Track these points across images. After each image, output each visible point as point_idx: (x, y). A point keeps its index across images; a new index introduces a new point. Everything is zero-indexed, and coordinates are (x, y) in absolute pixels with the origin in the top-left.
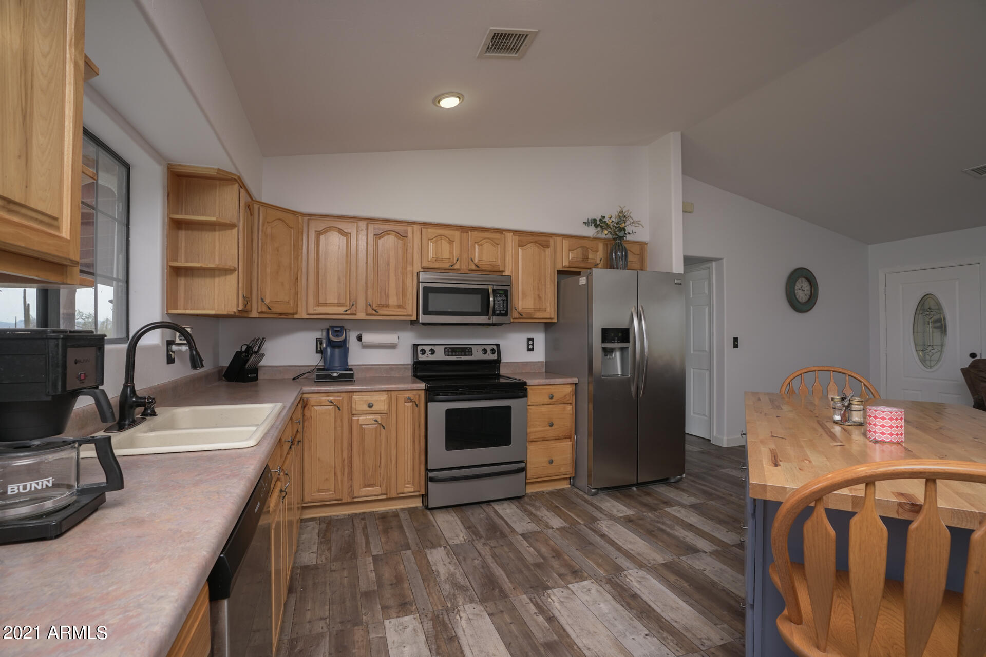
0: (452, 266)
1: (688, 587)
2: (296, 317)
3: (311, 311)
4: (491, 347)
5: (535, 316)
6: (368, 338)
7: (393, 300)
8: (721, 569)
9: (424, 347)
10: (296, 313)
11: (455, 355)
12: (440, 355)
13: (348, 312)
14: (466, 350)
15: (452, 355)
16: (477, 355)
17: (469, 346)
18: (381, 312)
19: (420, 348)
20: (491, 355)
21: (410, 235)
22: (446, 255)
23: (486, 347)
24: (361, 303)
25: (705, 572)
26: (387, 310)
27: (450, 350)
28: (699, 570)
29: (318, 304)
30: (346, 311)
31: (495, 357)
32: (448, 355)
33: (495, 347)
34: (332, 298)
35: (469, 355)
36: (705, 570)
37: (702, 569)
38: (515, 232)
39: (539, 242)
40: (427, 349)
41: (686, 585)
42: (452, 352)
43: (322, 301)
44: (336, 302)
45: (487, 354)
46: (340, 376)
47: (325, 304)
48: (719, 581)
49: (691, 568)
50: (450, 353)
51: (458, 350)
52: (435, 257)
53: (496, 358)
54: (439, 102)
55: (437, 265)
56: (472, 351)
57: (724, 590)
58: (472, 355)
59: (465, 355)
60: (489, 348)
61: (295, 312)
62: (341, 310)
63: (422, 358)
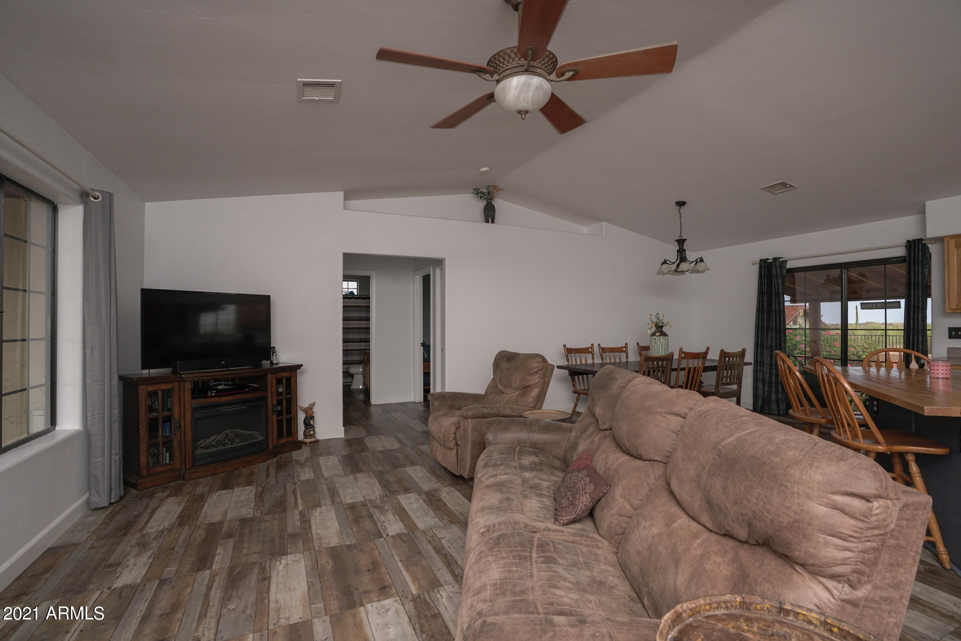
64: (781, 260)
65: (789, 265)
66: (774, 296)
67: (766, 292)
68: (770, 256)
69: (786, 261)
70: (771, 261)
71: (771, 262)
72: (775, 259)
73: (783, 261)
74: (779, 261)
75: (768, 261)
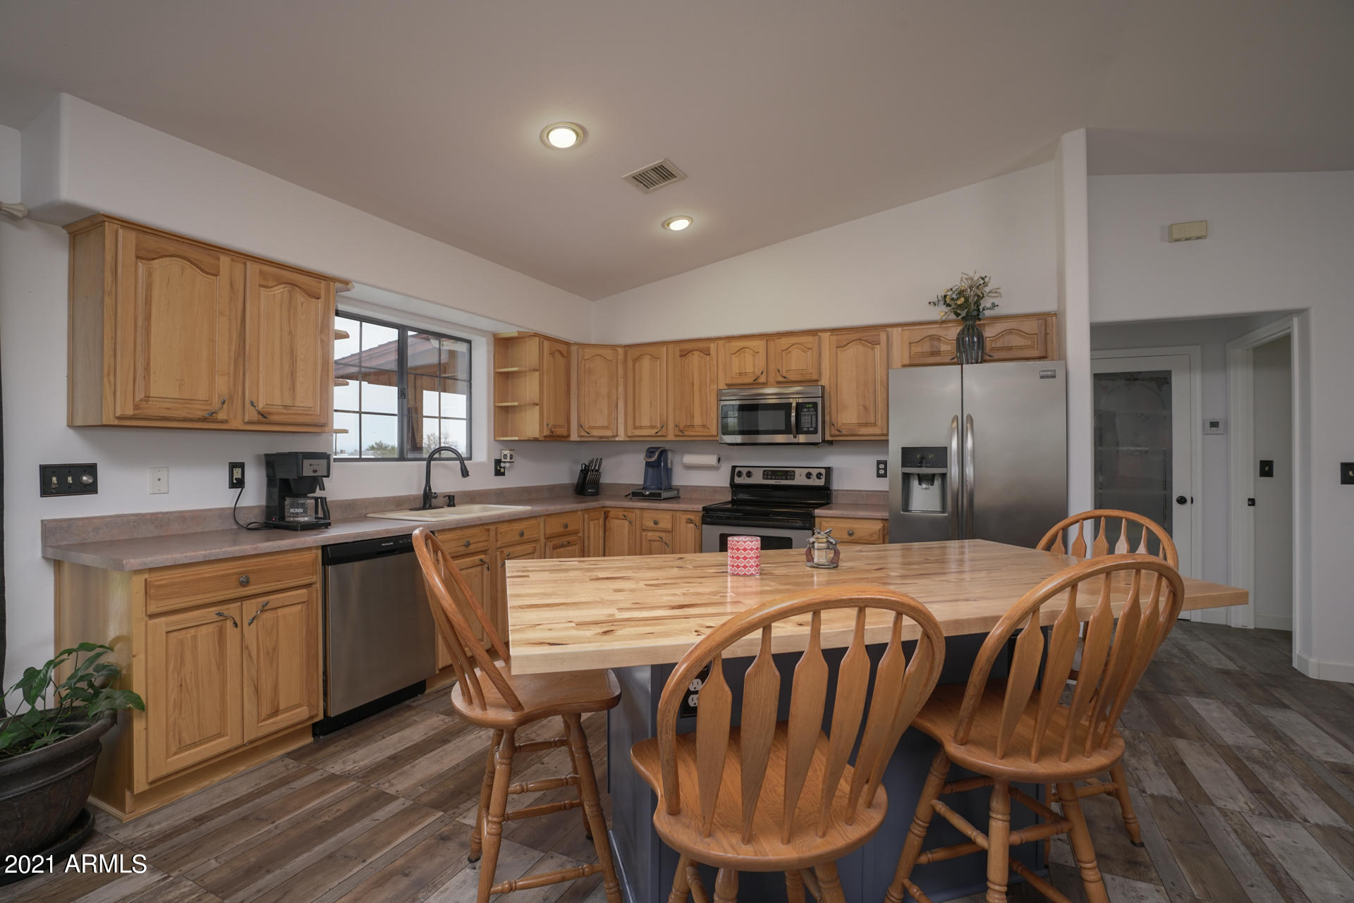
0: (756, 380)
2: (617, 439)
3: (629, 434)
4: (818, 471)
5: (860, 433)
6: (689, 459)
7: (698, 421)
9: (741, 469)
10: (617, 436)
11: (775, 479)
12: (758, 479)
13: (659, 434)
14: (788, 474)
15: (772, 479)
16: (800, 480)
17: (793, 469)
18: (686, 433)
19: (737, 470)
20: (816, 480)
21: (713, 352)
22: (749, 369)
23: (811, 470)
24: (671, 426)
26: (693, 431)
27: (770, 473)
29: (635, 428)
30: (657, 433)
31: (821, 482)
32: (767, 479)
33: (823, 471)
34: (645, 422)
35: (791, 479)
38: (833, 331)
39: (864, 339)
40: (745, 471)
42: (772, 476)
43: (637, 424)
44: (649, 425)
45: (812, 479)
46: (651, 495)
47: (641, 427)
50: (769, 477)
51: (779, 474)
52: (738, 372)
53: (823, 484)
54: (668, 224)
55: (740, 381)
56: (794, 476)
58: (794, 479)
59: (786, 479)
60: (815, 472)
61: (615, 434)
62: (652, 432)
63: (738, 480)
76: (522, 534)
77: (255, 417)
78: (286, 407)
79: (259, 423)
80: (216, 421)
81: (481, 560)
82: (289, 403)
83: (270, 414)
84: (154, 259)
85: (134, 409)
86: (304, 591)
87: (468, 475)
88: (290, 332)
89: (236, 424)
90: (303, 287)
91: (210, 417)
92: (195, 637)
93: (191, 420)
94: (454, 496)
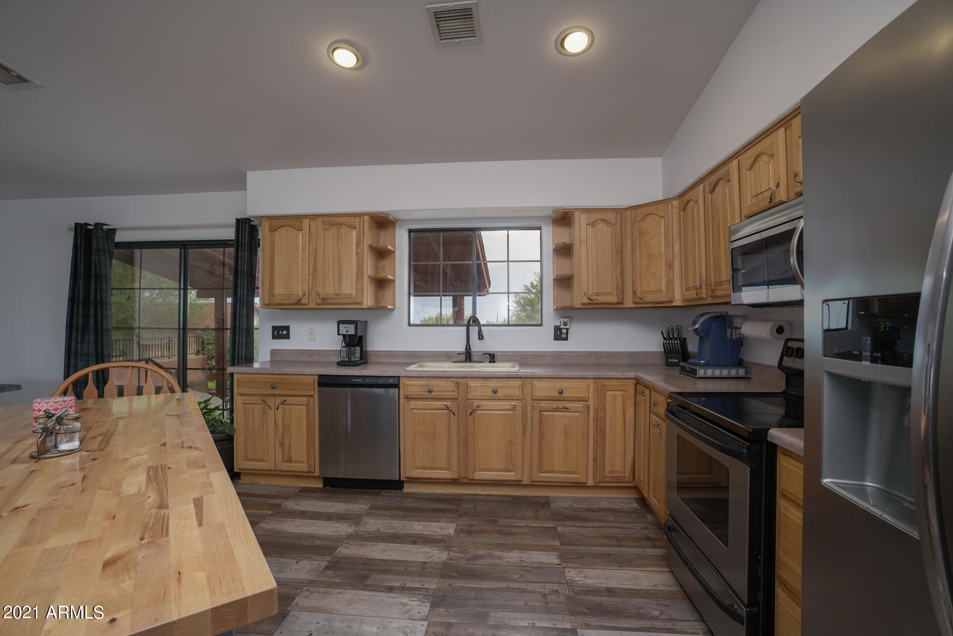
1: (301, 542)
8: (284, 572)
25: (295, 561)
28: (302, 560)
36: (297, 563)
37: (300, 563)
41: (304, 543)
48: (279, 560)
49: (309, 558)
57: (270, 555)
64: (105, 227)
65: (119, 237)
66: (93, 279)
67: (82, 272)
68: (91, 219)
69: (114, 230)
70: (92, 227)
71: (92, 229)
72: (98, 225)
73: (109, 230)
74: (102, 230)
75: (89, 227)
76: (495, 392)
77: (320, 301)
78: (337, 294)
79: (322, 304)
80: (302, 304)
81: (446, 406)
82: (338, 292)
83: (327, 299)
84: (276, 230)
85: (269, 301)
86: (305, 399)
87: (483, 338)
88: (338, 252)
89: (312, 305)
90: (345, 224)
91: (299, 302)
92: (253, 408)
93: (291, 304)
94: (494, 355)
